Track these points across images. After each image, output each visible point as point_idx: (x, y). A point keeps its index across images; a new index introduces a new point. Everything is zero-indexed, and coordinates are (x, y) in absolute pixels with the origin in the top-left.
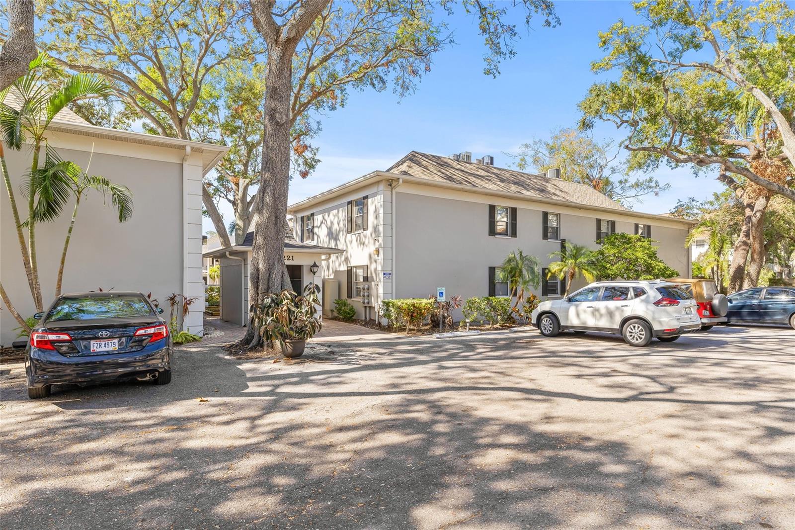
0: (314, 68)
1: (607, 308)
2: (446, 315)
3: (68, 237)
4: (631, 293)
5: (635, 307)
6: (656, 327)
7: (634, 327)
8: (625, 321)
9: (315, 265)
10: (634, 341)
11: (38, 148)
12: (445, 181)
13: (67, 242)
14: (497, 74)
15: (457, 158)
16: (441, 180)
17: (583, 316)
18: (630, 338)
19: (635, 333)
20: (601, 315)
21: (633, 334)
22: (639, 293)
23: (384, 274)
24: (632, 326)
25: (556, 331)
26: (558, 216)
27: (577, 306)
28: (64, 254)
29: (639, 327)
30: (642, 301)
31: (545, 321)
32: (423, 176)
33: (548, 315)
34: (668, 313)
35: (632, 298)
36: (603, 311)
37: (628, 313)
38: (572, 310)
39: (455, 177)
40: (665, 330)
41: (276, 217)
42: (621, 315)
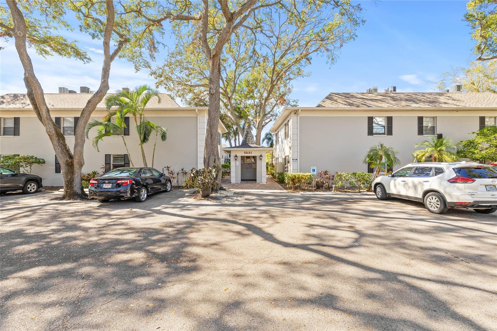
0: (277, 63)
1: (413, 183)
2: (324, 182)
3: (154, 148)
4: (433, 171)
5: (433, 182)
6: (449, 200)
7: (432, 198)
8: (426, 193)
9: (261, 156)
10: (432, 209)
11: (141, 118)
12: (346, 106)
13: (154, 149)
14: (355, 37)
15: (370, 92)
16: (343, 106)
17: (398, 187)
18: (429, 206)
19: (432, 202)
20: (409, 187)
21: (432, 204)
22: (439, 171)
23: (293, 159)
24: (430, 197)
25: (384, 196)
26: (434, 118)
27: (395, 180)
28: (154, 154)
29: (436, 198)
30: (439, 178)
31: (378, 189)
32: (331, 106)
33: (379, 185)
34: (459, 189)
35: (433, 176)
36: (410, 184)
37: (427, 187)
38: (392, 182)
39: (356, 103)
40: (456, 203)
41: (211, 135)
42: (422, 189)
